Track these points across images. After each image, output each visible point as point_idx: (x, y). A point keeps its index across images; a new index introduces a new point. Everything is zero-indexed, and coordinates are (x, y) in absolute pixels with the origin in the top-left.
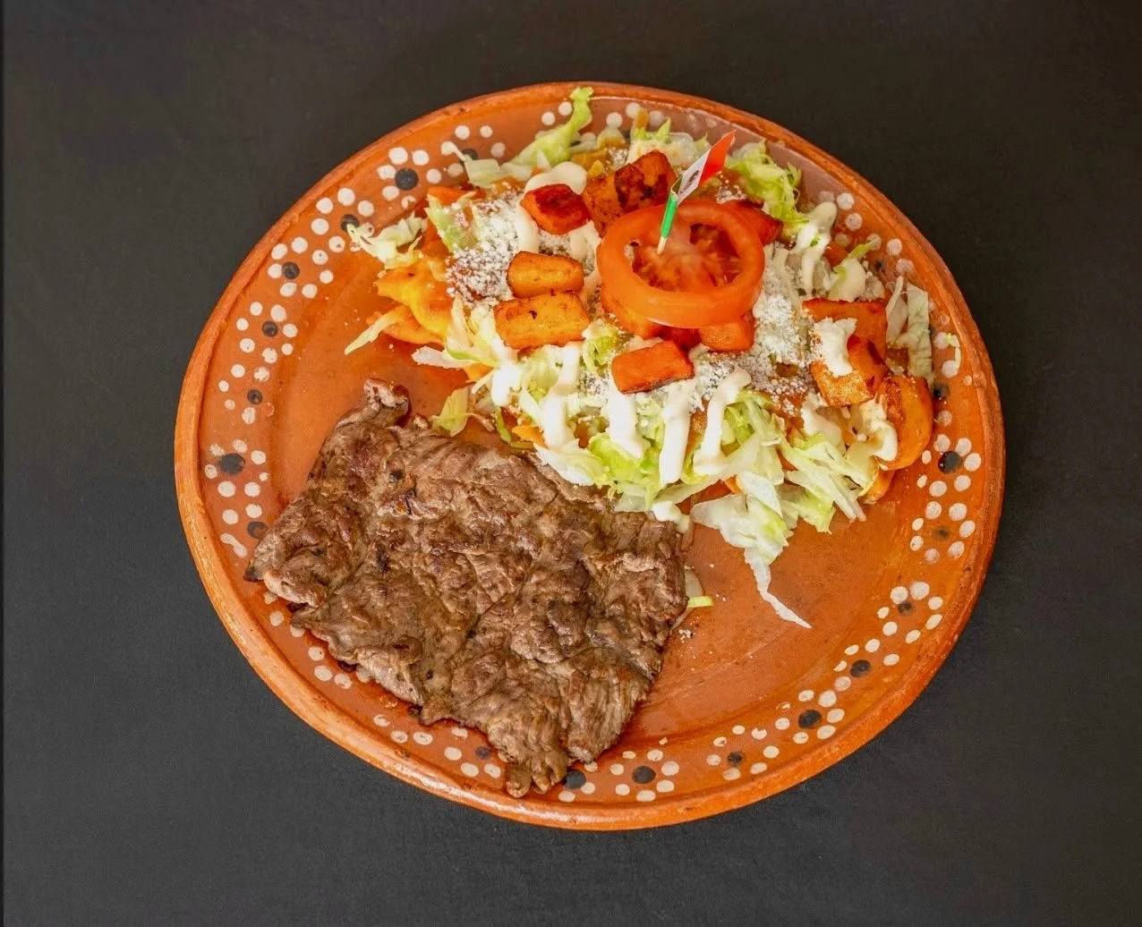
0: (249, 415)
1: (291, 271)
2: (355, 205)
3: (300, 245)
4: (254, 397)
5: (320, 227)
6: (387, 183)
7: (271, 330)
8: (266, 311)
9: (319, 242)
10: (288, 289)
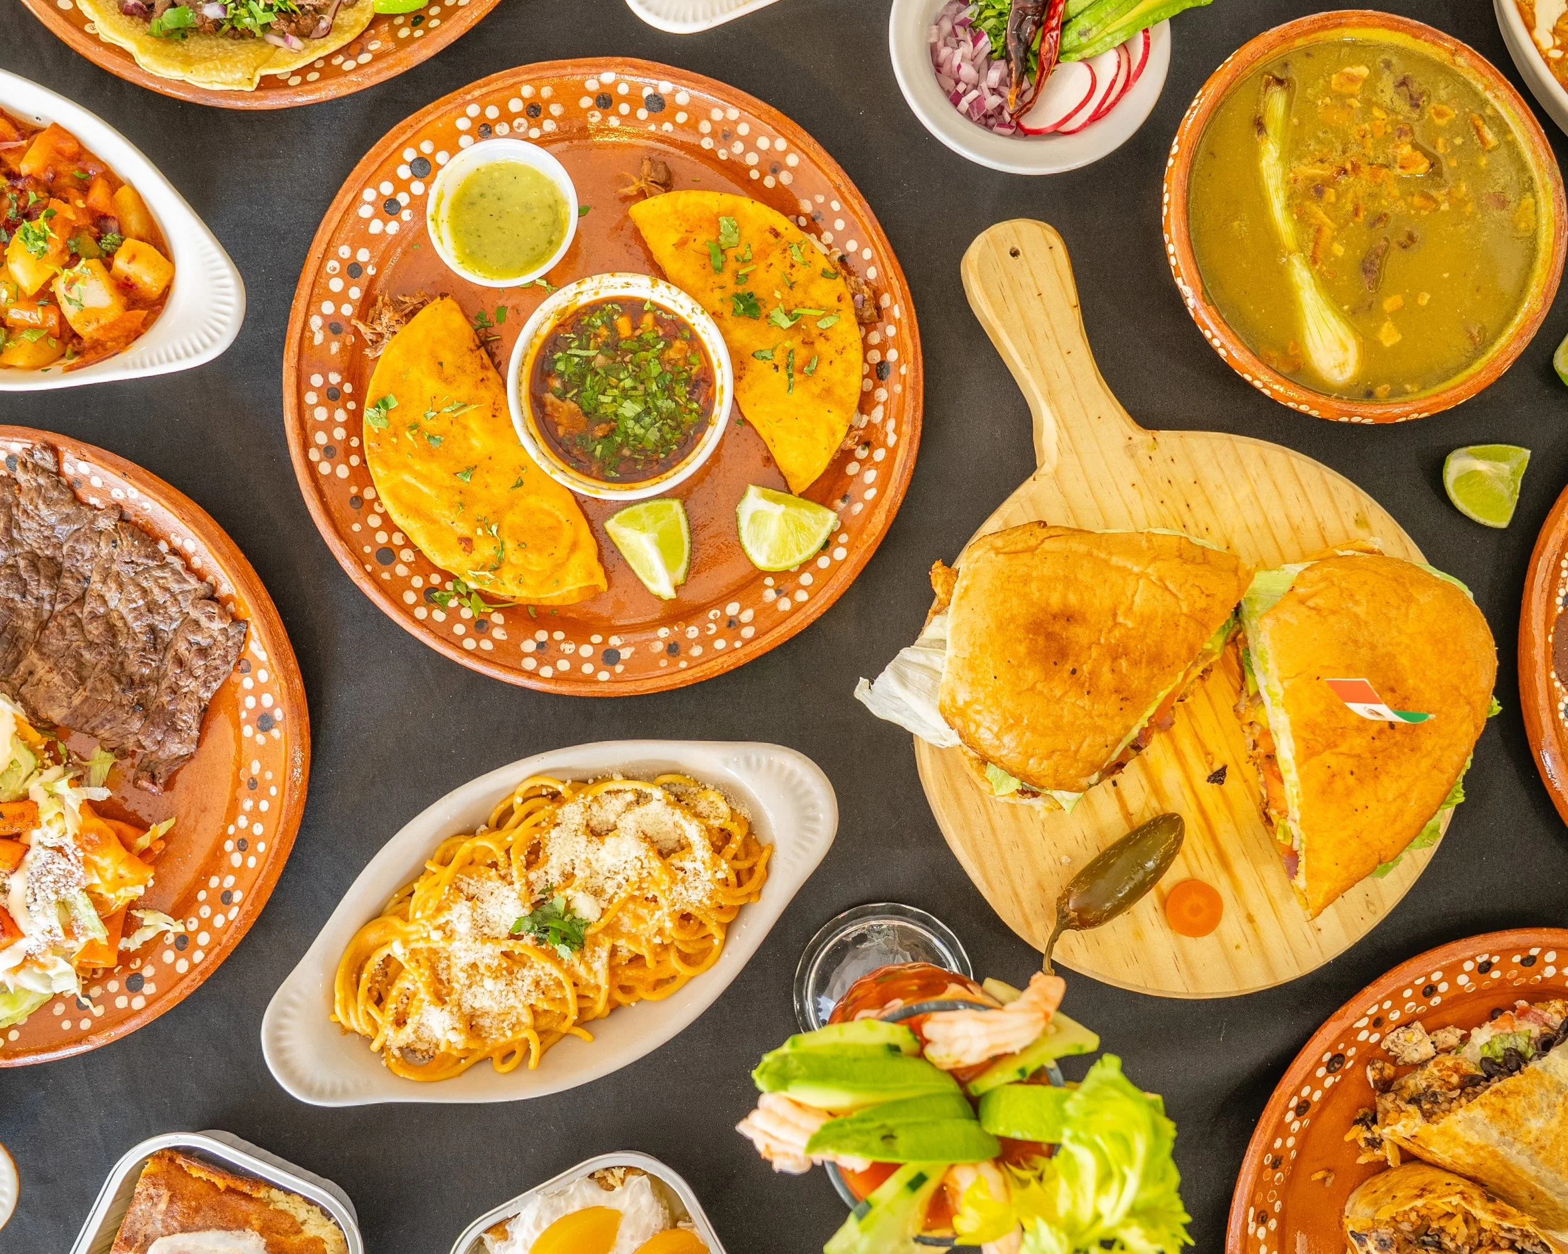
0: (256, 767)
1: (226, 897)
2: (176, 959)
3: (219, 921)
4: (253, 784)
5: (204, 939)
6: (151, 980)
7: (243, 846)
8: (245, 860)
9: (206, 925)
10: (229, 881)
